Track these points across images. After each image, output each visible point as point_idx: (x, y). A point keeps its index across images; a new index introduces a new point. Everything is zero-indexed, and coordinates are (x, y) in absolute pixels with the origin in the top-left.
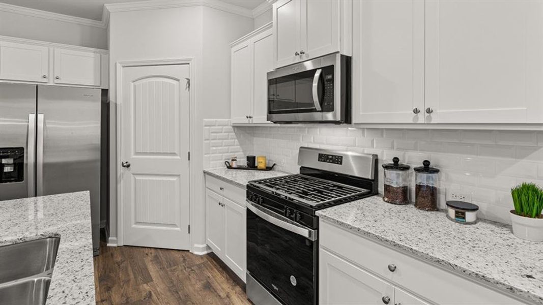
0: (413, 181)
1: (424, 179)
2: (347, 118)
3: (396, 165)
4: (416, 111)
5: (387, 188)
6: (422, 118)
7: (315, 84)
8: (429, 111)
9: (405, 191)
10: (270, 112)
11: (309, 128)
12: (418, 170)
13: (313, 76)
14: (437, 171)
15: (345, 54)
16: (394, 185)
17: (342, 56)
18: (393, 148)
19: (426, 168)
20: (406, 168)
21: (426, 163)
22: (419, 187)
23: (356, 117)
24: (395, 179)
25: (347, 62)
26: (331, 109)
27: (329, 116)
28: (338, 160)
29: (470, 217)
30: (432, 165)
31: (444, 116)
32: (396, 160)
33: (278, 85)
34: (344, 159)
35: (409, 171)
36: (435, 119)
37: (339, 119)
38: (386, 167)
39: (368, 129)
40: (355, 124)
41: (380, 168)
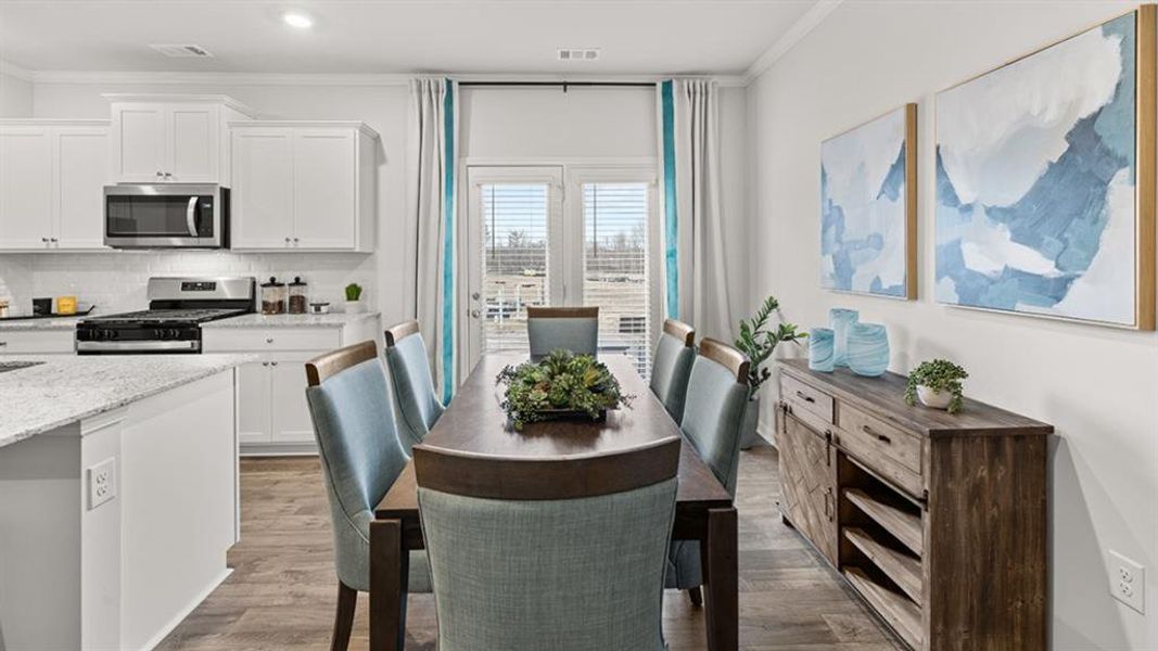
0: (286, 296)
1: (295, 291)
2: (226, 243)
3: (273, 282)
4: (287, 240)
5: (265, 305)
6: (291, 245)
7: (191, 211)
8: (296, 240)
9: (281, 303)
10: (109, 235)
11: (162, 255)
12: (290, 285)
13: (188, 201)
14: (304, 284)
15: (225, 186)
16: (271, 301)
17: (221, 188)
18: (269, 269)
19: (297, 282)
20: (281, 285)
21: (297, 279)
22: (292, 299)
23: (235, 241)
24: (272, 296)
25: (226, 194)
26: (211, 235)
27: (204, 241)
28: (211, 286)
29: (324, 309)
30: (302, 280)
31: (306, 243)
32: (273, 280)
33: (133, 204)
34: (217, 286)
35: (283, 288)
36: (301, 245)
37: (218, 243)
38: (264, 286)
39: (244, 254)
40: (235, 249)
41: (258, 288)
